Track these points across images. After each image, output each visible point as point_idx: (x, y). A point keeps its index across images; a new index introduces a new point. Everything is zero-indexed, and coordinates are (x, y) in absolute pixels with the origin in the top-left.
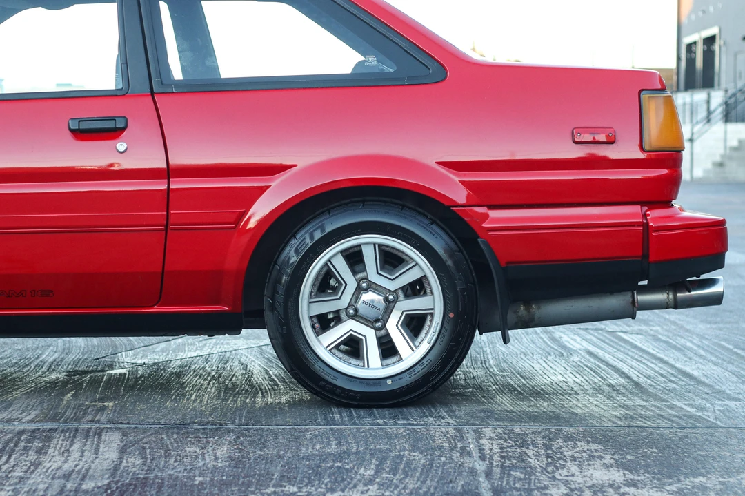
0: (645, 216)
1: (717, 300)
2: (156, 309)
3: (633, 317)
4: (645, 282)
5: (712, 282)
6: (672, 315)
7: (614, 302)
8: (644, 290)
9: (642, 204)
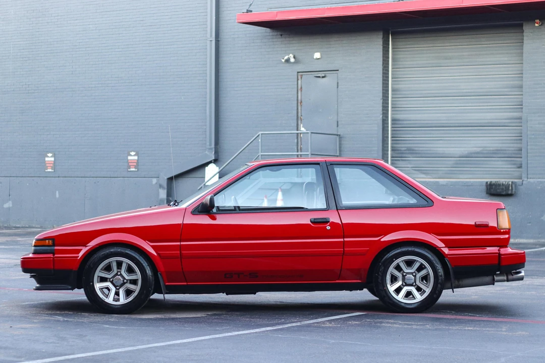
0: (499, 250)
1: (522, 279)
2: (337, 281)
3: (494, 284)
4: (499, 272)
5: (520, 272)
6: (506, 283)
7: (488, 279)
8: (498, 275)
9: (498, 246)
